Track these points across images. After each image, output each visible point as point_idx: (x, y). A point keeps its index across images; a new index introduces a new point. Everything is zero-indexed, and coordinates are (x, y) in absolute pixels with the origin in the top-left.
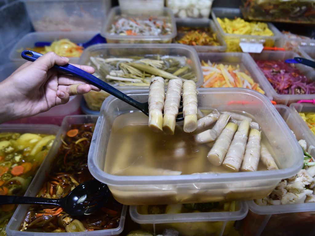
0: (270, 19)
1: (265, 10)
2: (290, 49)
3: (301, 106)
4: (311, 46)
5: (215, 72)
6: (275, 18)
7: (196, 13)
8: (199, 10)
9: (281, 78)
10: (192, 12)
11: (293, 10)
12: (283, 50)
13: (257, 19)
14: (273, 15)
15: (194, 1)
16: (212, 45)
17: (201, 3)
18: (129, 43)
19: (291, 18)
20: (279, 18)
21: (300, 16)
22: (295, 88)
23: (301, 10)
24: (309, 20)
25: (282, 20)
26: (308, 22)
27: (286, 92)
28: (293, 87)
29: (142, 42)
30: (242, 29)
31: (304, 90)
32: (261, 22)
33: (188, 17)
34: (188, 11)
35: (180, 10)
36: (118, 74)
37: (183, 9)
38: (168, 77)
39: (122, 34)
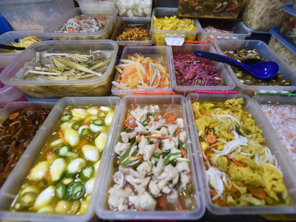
0: (196, 15)
1: (192, 7)
2: (209, 42)
3: (198, 95)
4: (226, 39)
5: (132, 64)
6: (201, 14)
7: (140, 12)
8: (143, 9)
9: (189, 69)
10: (137, 12)
11: (216, 6)
12: (203, 43)
13: (185, 15)
14: (198, 11)
15: (137, 1)
16: (143, 40)
17: (143, 3)
18: (67, 39)
19: (214, 14)
20: (204, 14)
21: (222, 12)
22: (198, 79)
23: (222, 6)
24: (230, 15)
25: (206, 16)
26: (230, 17)
27: (190, 81)
28: (196, 78)
29: (77, 38)
30: (169, 25)
31: (204, 81)
32: (189, 18)
33: (135, 16)
34: (134, 10)
35: (127, 10)
36: (43, 68)
37: (129, 9)
38: (83, 71)
39: (65, 32)
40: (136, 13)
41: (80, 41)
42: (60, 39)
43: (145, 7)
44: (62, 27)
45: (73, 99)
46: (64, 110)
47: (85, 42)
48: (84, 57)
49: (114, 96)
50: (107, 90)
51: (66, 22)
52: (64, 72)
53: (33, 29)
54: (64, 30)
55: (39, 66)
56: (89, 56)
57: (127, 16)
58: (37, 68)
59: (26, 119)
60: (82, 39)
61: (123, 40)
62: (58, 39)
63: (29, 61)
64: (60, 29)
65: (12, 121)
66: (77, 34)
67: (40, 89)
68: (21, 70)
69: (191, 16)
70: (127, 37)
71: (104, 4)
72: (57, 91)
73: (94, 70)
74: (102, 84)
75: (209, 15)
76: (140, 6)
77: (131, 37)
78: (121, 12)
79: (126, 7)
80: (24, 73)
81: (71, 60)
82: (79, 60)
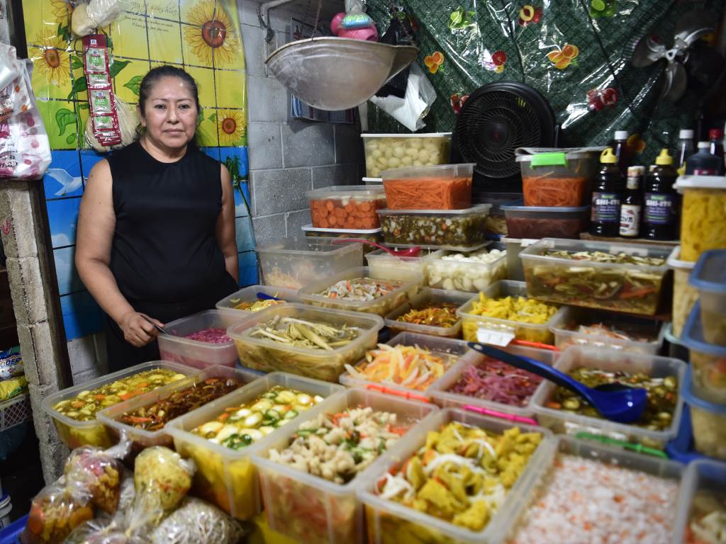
1: (548, 285)
5: (390, 352)
6: (570, 299)
7: (467, 284)
8: (472, 280)
10: (462, 283)
11: (596, 287)
14: (563, 293)
19: (598, 301)
20: (577, 299)
21: (613, 298)
23: (609, 289)
24: (635, 307)
25: (582, 303)
29: (335, 307)
33: (457, 289)
34: (456, 281)
35: (443, 279)
36: (274, 331)
37: (448, 277)
38: (318, 343)
39: (325, 296)
40: (459, 286)
41: (338, 310)
42: (314, 303)
43: (477, 277)
44: (325, 290)
45: (288, 376)
46: (271, 387)
47: (342, 313)
48: (331, 331)
49: (341, 384)
50: (335, 376)
51: (334, 285)
52: (295, 340)
53: (288, 288)
54: (325, 294)
55: (271, 328)
56: (336, 331)
57: (442, 288)
58: (268, 329)
59: (228, 384)
60: (341, 308)
61: (407, 321)
62: (310, 303)
63: (264, 322)
64: (321, 292)
65: (206, 385)
66: (338, 301)
67: (259, 354)
68: (250, 329)
69: (551, 301)
70: (416, 317)
71: (406, 265)
72: (275, 360)
73: (332, 347)
74: (332, 364)
75: (588, 302)
76: (467, 275)
77: (423, 319)
78: (433, 280)
79: (442, 273)
80: (252, 332)
81: (312, 329)
82: (321, 332)
